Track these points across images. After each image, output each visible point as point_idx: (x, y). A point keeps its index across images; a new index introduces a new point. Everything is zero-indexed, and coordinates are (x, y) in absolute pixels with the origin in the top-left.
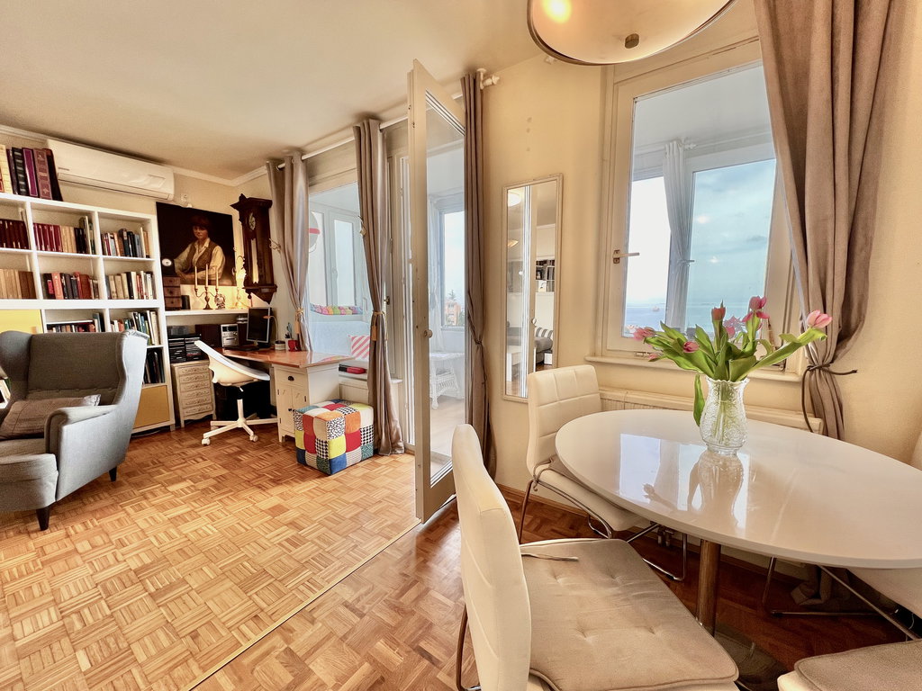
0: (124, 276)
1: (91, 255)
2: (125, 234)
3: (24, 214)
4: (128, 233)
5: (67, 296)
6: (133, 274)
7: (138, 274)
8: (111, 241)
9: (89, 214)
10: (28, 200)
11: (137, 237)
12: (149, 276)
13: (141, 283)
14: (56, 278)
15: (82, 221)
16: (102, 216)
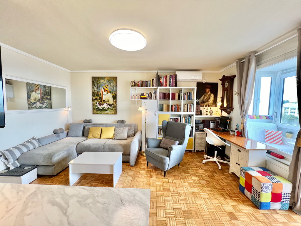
0: (187, 105)
1: (181, 100)
2: (188, 93)
3: (170, 91)
4: (189, 93)
5: (175, 111)
6: (189, 104)
7: (190, 105)
8: (185, 95)
9: (181, 89)
10: (171, 88)
11: (191, 94)
12: (193, 105)
13: (190, 107)
14: (173, 106)
15: (180, 91)
16: (184, 89)
